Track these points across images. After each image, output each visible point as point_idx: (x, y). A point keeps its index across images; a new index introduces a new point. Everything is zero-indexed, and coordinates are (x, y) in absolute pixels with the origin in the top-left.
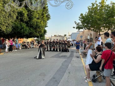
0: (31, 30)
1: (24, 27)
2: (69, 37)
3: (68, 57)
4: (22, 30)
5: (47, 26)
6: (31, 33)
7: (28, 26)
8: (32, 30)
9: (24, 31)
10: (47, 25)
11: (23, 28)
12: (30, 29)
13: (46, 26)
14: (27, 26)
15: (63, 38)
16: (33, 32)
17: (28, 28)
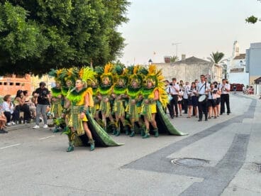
0: (49, 38)
1: (17, 24)
2: (237, 63)
3: (213, 165)
4: (10, 37)
5: (125, 20)
6: (50, 52)
7: (39, 20)
8: (54, 36)
9: (16, 40)
10: (124, 16)
11: (11, 29)
12: (45, 32)
13: (120, 20)
14: (33, 17)
15: (206, 70)
16: (62, 47)
17: (34, 29)
